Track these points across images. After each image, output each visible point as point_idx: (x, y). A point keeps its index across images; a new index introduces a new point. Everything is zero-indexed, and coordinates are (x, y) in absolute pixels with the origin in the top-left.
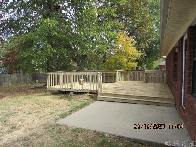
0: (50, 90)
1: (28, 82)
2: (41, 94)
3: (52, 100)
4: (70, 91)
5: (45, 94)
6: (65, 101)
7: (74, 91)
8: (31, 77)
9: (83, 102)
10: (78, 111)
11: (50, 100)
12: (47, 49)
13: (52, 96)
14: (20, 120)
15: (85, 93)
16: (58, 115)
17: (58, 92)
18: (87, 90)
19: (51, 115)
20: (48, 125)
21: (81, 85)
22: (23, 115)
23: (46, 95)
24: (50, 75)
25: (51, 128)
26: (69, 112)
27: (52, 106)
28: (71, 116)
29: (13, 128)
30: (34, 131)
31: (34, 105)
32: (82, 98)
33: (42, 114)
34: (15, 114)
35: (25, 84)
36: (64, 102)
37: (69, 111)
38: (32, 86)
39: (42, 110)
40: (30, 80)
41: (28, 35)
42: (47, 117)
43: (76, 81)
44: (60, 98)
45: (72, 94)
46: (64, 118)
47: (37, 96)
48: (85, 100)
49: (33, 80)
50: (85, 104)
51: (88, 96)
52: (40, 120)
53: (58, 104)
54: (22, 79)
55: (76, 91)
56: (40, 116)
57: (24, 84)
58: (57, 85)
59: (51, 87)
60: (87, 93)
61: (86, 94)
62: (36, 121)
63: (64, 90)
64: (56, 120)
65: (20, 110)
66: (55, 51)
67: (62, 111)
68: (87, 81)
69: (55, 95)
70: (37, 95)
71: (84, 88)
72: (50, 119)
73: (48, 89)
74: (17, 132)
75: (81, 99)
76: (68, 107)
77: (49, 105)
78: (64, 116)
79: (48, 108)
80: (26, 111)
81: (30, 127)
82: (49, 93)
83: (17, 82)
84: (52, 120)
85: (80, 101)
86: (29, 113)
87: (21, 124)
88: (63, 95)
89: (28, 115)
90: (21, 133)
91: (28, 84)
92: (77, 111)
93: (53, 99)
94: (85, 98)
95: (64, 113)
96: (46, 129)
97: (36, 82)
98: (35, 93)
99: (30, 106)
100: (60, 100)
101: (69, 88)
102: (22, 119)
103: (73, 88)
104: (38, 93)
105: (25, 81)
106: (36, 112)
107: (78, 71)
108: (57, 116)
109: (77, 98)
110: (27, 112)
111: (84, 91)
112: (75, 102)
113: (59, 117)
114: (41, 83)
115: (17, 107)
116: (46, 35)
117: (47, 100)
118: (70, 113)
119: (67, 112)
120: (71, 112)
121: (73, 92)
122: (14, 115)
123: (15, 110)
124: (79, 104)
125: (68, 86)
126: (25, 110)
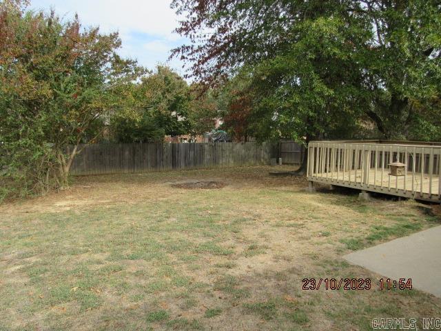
0: (312, 182)
1: (262, 160)
2: (292, 189)
3: (320, 205)
4: (362, 188)
5: (301, 189)
6: (351, 210)
7: (371, 189)
8: (268, 151)
9: (402, 220)
10: (390, 240)
11: (315, 204)
12: (312, 89)
13: (318, 196)
14: (262, 235)
15: (404, 199)
16: (342, 241)
17: (331, 188)
18: (411, 191)
19: (325, 238)
20: (321, 258)
21: (393, 178)
22: (266, 227)
23: (303, 191)
24: (316, 149)
25: (329, 268)
26: (367, 239)
27: (323, 218)
28: (372, 248)
29: (251, 248)
30: (294, 264)
31: (284, 210)
32: (395, 211)
33: (305, 233)
34: (251, 222)
35: (258, 164)
36: (350, 212)
37: (366, 236)
38: (271, 170)
39: (301, 222)
40: (266, 157)
41: (275, 60)
42: (315, 240)
43: (380, 166)
44: (337, 203)
45: (366, 196)
46: (358, 252)
47: (285, 191)
48: (406, 216)
49: (273, 157)
50: (407, 227)
51: (413, 207)
52: (302, 244)
53: (336, 216)
54: (252, 153)
55: (378, 191)
56: (300, 235)
57: (255, 164)
58: (326, 171)
59: (315, 175)
60: (409, 198)
61: (404, 202)
62: (294, 244)
63: (346, 185)
64: (339, 251)
65: (259, 216)
66: (332, 92)
67: (349, 234)
68: (410, 169)
69: (324, 194)
70: (283, 188)
71: (400, 187)
72: (324, 245)
73: (308, 180)
74: (261, 258)
75: (392, 212)
76: (363, 228)
77: (315, 215)
78: (356, 245)
79: (314, 220)
80: (270, 219)
81: (285, 253)
82: (310, 188)
83: (243, 160)
84: (330, 249)
85: (390, 217)
86: (278, 226)
87: (266, 243)
88: (343, 197)
89: (276, 229)
90: (269, 263)
91: (263, 164)
92: (387, 240)
93: (320, 201)
94: (403, 210)
95: (354, 238)
96: (320, 267)
97: (278, 162)
98: (280, 184)
99: (277, 211)
100: (337, 207)
101: (358, 180)
102: (266, 234)
103: (371, 181)
104: (286, 185)
105: (257, 158)
106: (292, 226)
107: (381, 142)
108: (338, 243)
109: (382, 210)
110: (272, 222)
111: (400, 194)
112: (377, 218)
113: (344, 246)
114: (287, 164)
115: (251, 208)
116: (313, 57)
117: (309, 202)
118: (371, 241)
119: (362, 238)
120: (373, 239)
121: (368, 192)
122: (249, 224)
123: (248, 213)
124: (390, 224)
125: (358, 175)
126: (268, 217)
